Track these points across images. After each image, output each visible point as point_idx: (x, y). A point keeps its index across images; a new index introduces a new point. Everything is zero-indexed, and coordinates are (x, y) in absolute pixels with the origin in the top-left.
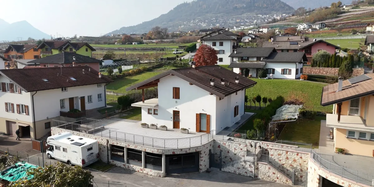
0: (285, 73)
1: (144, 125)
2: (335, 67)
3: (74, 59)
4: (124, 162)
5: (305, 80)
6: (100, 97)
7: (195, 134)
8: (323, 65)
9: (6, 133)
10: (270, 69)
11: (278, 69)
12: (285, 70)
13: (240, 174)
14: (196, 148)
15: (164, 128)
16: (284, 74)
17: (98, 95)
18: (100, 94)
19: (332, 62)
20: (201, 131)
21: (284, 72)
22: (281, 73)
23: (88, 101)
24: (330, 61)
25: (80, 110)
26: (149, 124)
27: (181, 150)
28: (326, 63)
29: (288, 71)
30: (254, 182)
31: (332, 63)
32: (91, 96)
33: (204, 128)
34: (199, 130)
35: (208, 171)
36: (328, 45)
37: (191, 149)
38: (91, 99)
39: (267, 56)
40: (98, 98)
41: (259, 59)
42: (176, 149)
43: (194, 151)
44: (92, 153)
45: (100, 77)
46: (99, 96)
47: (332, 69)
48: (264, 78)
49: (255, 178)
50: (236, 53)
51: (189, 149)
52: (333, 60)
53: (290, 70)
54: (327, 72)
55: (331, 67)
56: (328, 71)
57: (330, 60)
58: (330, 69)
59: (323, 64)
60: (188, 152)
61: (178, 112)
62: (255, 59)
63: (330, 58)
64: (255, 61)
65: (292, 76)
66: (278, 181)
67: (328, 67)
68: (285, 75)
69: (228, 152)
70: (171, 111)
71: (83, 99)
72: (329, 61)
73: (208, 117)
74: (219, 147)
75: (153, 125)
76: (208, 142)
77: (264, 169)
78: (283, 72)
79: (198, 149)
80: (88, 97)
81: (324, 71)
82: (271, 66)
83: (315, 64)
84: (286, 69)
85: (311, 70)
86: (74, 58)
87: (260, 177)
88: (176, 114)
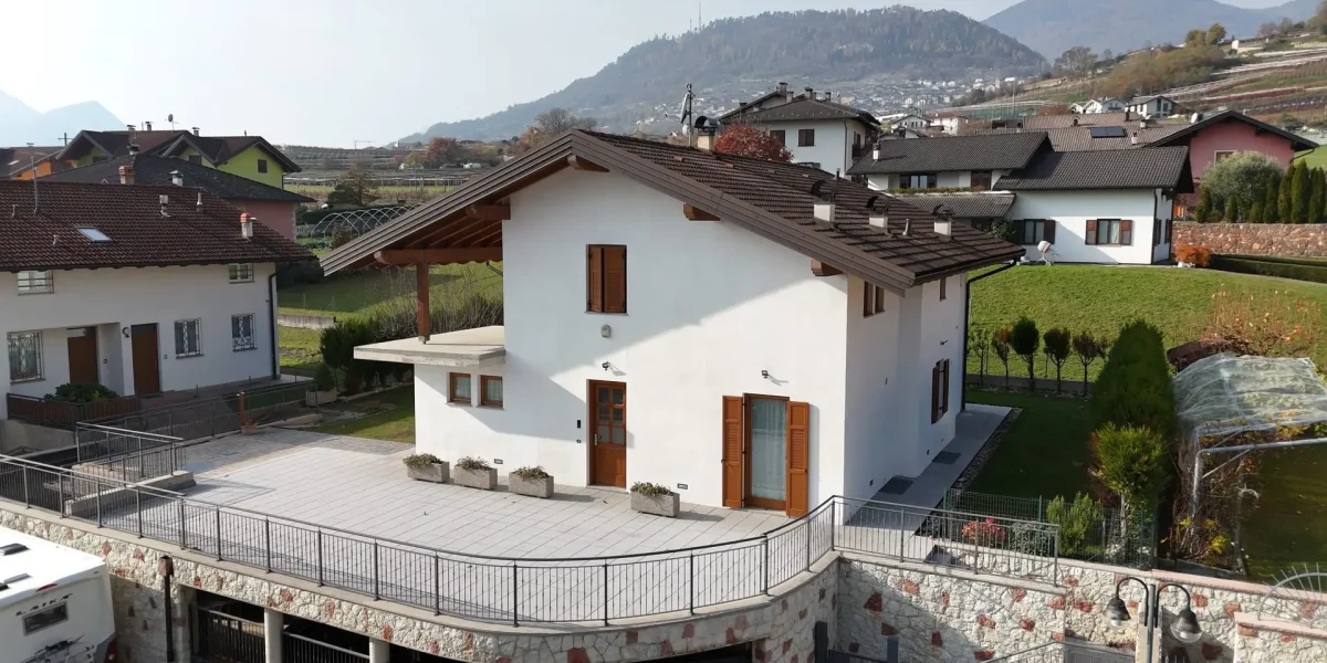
0: (1103, 237)
1: (425, 467)
2: (1303, 221)
3: (175, 181)
5: (1198, 266)
6: (248, 333)
7: (718, 519)
8: (1253, 211)
10: (1035, 221)
11: (1072, 221)
12: (1104, 227)
14: (731, 622)
15: (536, 481)
16: (1097, 243)
17: (235, 321)
18: (247, 319)
19: (1289, 200)
20: (750, 502)
21: (1098, 232)
22: (1083, 236)
23: (179, 350)
24: (1282, 196)
25: (129, 389)
26: (452, 457)
27: (632, 634)
28: (1264, 205)
29: (1116, 228)
31: (1290, 206)
32: (192, 325)
33: (771, 481)
34: (742, 493)
36: (1263, 131)
37: (699, 629)
38: (193, 338)
39: (1020, 162)
40: (236, 334)
41: (980, 178)
42: (595, 633)
43: (720, 641)
44: (64, 645)
45: (246, 232)
46: (241, 327)
47: (1290, 229)
50: (879, 160)
51: (688, 627)
52: (1294, 192)
53: (1127, 227)
54: (1272, 243)
55: (1288, 222)
56: (1274, 240)
57: (1281, 191)
58: (1282, 228)
59: (1250, 206)
60: (680, 646)
61: (619, 390)
62: (965, 182)
63: (1283, 180)
64: (965, 190)
65: (1139, 251)
67: (1274, 219)
68: (1101, 248)
69: (937, 639)
70: (575, 384)
71: (145, 337)
72: (1277, 194)
73: (798, 418)
74: (875, 602)
75: (471, 465)
76: (806, 576)
78: (1093, 234)
79: (744, 625)
80: (178, 327)
81: (1257, 240)
82: (1037, 207)
83: (1213, 209)
84: (1110, 220)
85: (1197, 236)
86: (178, 176)
88: (607, 401)
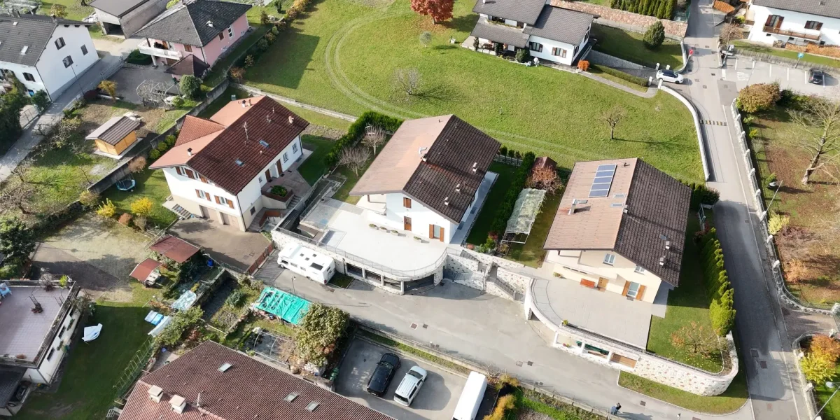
1: (373, 226)
3: (210, 24)
4: (362, 276)
6: (295, 147)
7: (428, 242)
9: (202, 216)
10: (536, 44)
11: (548, 46)
12: (558, 50)
13: (470, 287)
15: (395, 231)
16: (555, 55)
18: (295, 144)
20: (434, 237)
21: (556, 52)
22: (551, 52)
23: (284, 161)
25: (278, 176)
28: (634, 6)
29: (562, 52)
30: (482, 297)
31: (643, 7)
32: (285, 154)
33: (438, 236)
34: (432, 236)
35: (442, 284)
37: (426, 275)
38: (287, 158)
39: (534, 22)
42: (414, 277)
43: (429, 275)
45: (290, 120)
48: (525, 64)
49: (483, 292)
50: (486, 3)
55: (641, 14)
56: (635, 20)
58: (639, 16)
59: (629, 6)
61: (410, 219)
62: (515, 23)
64: (514, 27)
65: (567, 60)
66: (502, 296)
67: (636, 12)
68: (556, 57)
70: (401, 217)
71: (279, 164)
74: (452, 260)
75: (382, 228)
76: (442, 262)
77: (492, 288)
78: (554, 52)
79: (433, 272)
80: (284, 158)
82: (538, 39)
85: (610, 13)
87: (487, 291)
88: (407, 220)
